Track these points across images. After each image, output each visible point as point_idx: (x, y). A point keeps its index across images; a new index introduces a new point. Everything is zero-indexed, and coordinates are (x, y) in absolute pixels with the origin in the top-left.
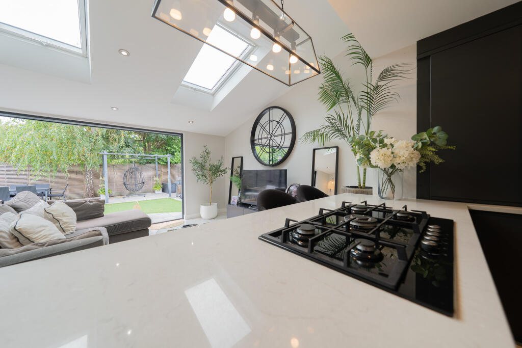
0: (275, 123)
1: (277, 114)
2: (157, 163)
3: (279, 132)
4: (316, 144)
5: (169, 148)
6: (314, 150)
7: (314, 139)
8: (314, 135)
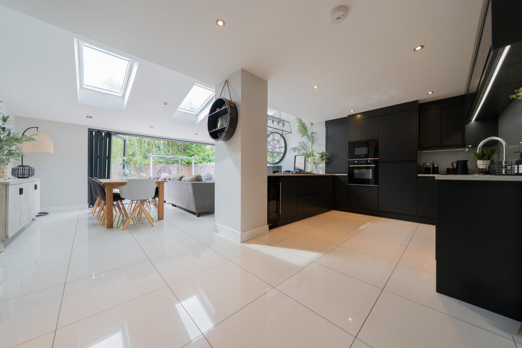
0: (276, 142)
1: (277, 137)
2: (180, 163)
3: (278, 146)
4: (296, 153)
5: (190, 152)
6: (295, 156)
7: (295, 151)
8: (295, 149)
